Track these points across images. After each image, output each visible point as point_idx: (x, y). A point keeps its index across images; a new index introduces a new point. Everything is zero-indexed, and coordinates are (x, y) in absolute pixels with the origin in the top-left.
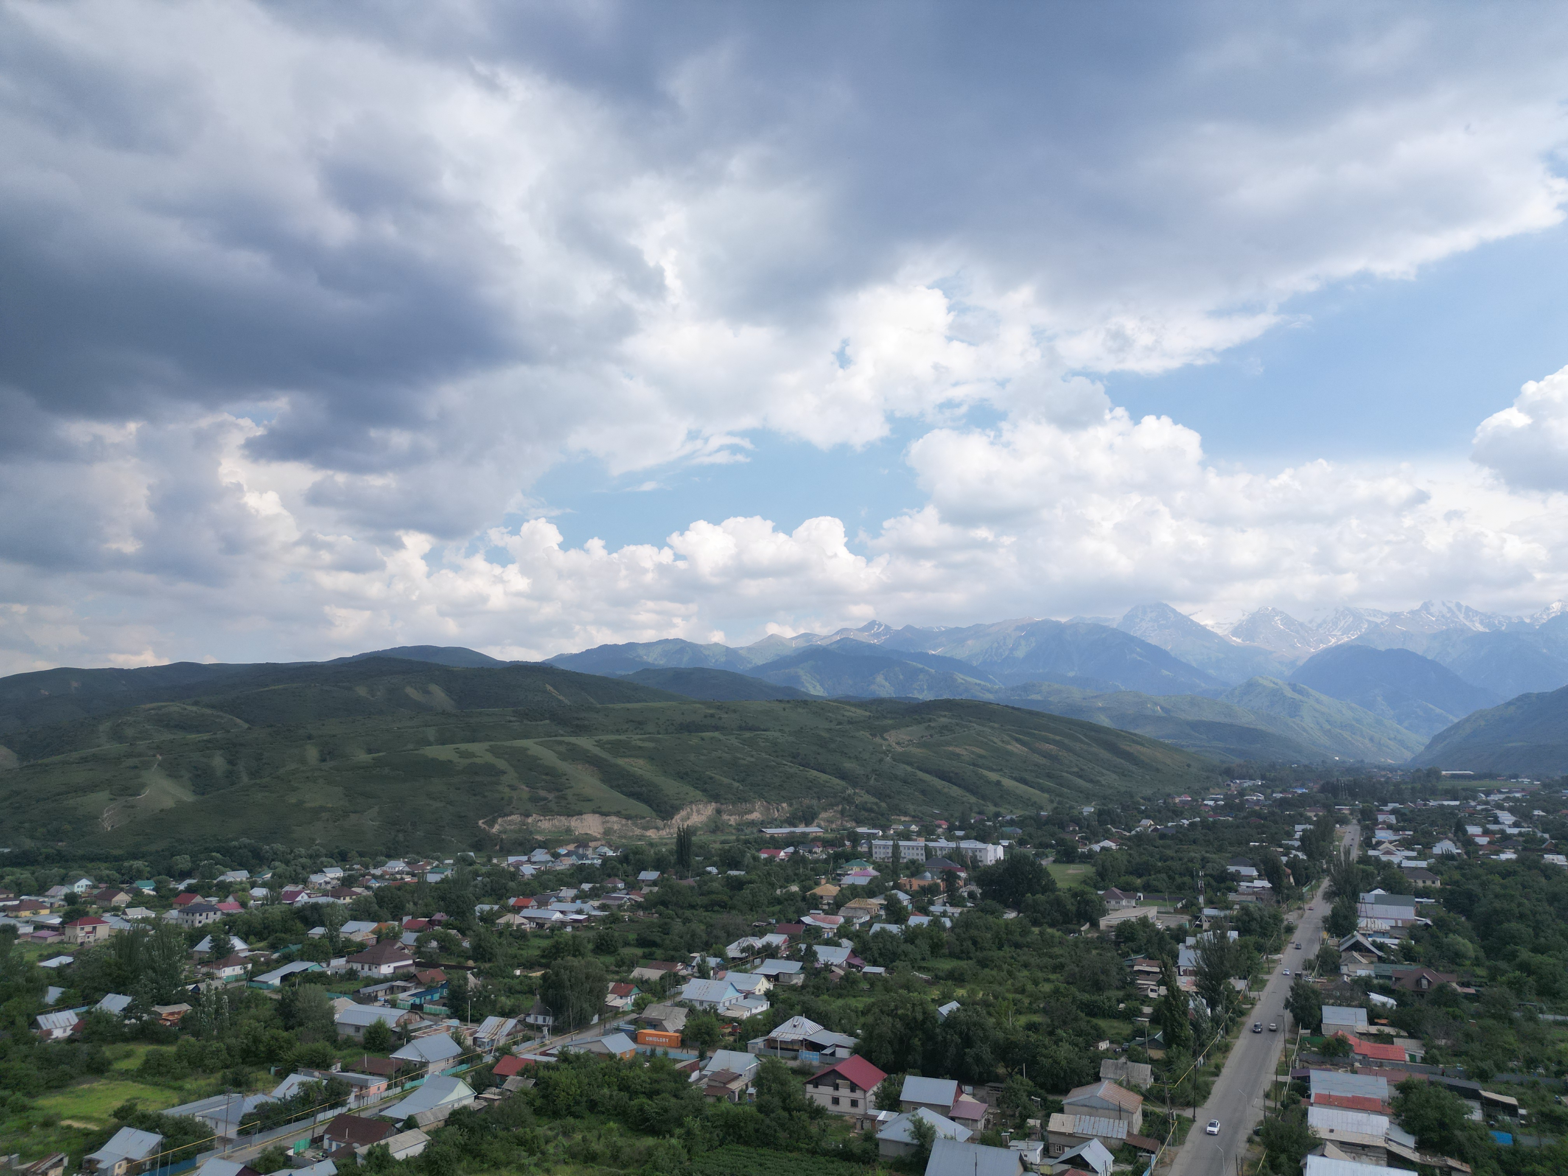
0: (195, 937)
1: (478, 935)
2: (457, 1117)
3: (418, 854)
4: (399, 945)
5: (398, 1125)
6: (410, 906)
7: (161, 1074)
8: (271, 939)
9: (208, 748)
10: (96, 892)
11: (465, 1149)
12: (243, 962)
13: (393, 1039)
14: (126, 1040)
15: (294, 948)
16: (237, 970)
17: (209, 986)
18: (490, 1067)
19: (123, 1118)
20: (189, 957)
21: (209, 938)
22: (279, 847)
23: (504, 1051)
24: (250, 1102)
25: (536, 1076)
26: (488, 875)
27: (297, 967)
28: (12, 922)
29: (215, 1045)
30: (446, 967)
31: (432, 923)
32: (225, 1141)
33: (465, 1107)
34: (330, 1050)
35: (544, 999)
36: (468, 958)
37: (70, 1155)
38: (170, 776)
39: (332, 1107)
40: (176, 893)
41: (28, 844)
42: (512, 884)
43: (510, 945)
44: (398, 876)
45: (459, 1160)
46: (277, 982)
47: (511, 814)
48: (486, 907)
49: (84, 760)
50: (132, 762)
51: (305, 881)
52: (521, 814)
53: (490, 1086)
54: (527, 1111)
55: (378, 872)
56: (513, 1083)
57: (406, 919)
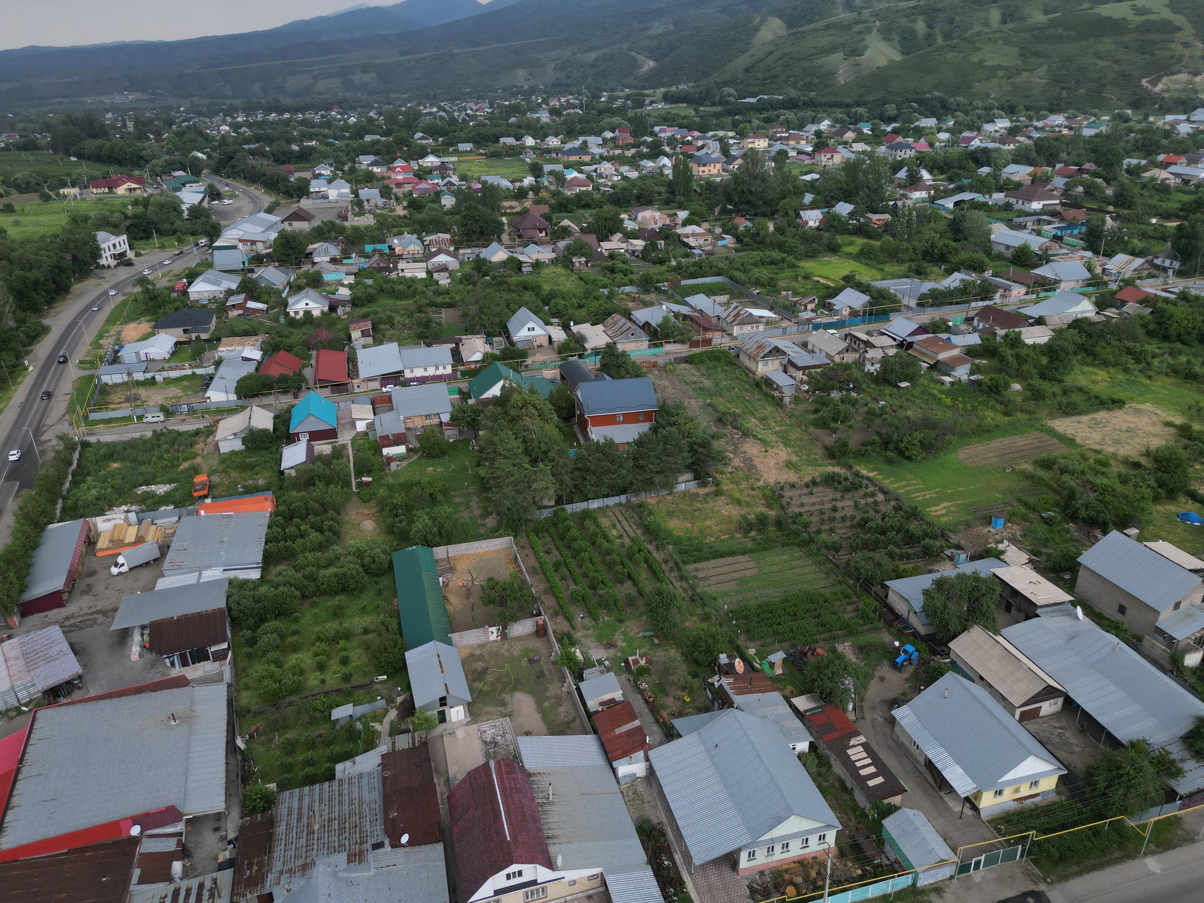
0: (896, 167)
1: (1122, 185)
2: (1078, 324)
3: (1078, 109)
4: (1050, 187)
5: (1031, 321)
6: (1064, 155)
7: (870, 259)
8: (950, 173)
9: (913, 14)
10: (833, 130)
11: (1082, 348)
12: (928, 188)
13: (1035, 259)
14: (850, 233)
15: (966, 181)
16: (923, 194)
17: (904, 204)
18: (1114, 293)
19: (848, 282)
20: (891, 181)
21: (906, 168)
22: (961, 99)
23: (1128, 283)
24: (926, 286)
25: (1153, 307)
26: (1141, 132)
27: (966, 196)
28: (785, 148)
29: (906, 245)
30: (1089, 209)
31: (1081, 171)
32: (908, 308)
33: (1086, 318)
34: (986, 260)
35: (1175, 246)
36: (1109, 204)
37: (819, 297)
38: (884, 39)
39: (982, 299)
40: (885, 133)
41: (793, 93)
42: (1165, 142)
43: (1151, 196)
44: (1057, 129)
45: (1075, 354)
46: (951, 206)
47: (1179, 72)
48: (1134, 162)
49: (827, 27)
50: (859, 28)
51: (979, 129)
52: (1190, 73)
53: (1112, 306)
54: (1140, 332)
55: (1039, 124)
56: (1131, 308)
57: (1058, 166)
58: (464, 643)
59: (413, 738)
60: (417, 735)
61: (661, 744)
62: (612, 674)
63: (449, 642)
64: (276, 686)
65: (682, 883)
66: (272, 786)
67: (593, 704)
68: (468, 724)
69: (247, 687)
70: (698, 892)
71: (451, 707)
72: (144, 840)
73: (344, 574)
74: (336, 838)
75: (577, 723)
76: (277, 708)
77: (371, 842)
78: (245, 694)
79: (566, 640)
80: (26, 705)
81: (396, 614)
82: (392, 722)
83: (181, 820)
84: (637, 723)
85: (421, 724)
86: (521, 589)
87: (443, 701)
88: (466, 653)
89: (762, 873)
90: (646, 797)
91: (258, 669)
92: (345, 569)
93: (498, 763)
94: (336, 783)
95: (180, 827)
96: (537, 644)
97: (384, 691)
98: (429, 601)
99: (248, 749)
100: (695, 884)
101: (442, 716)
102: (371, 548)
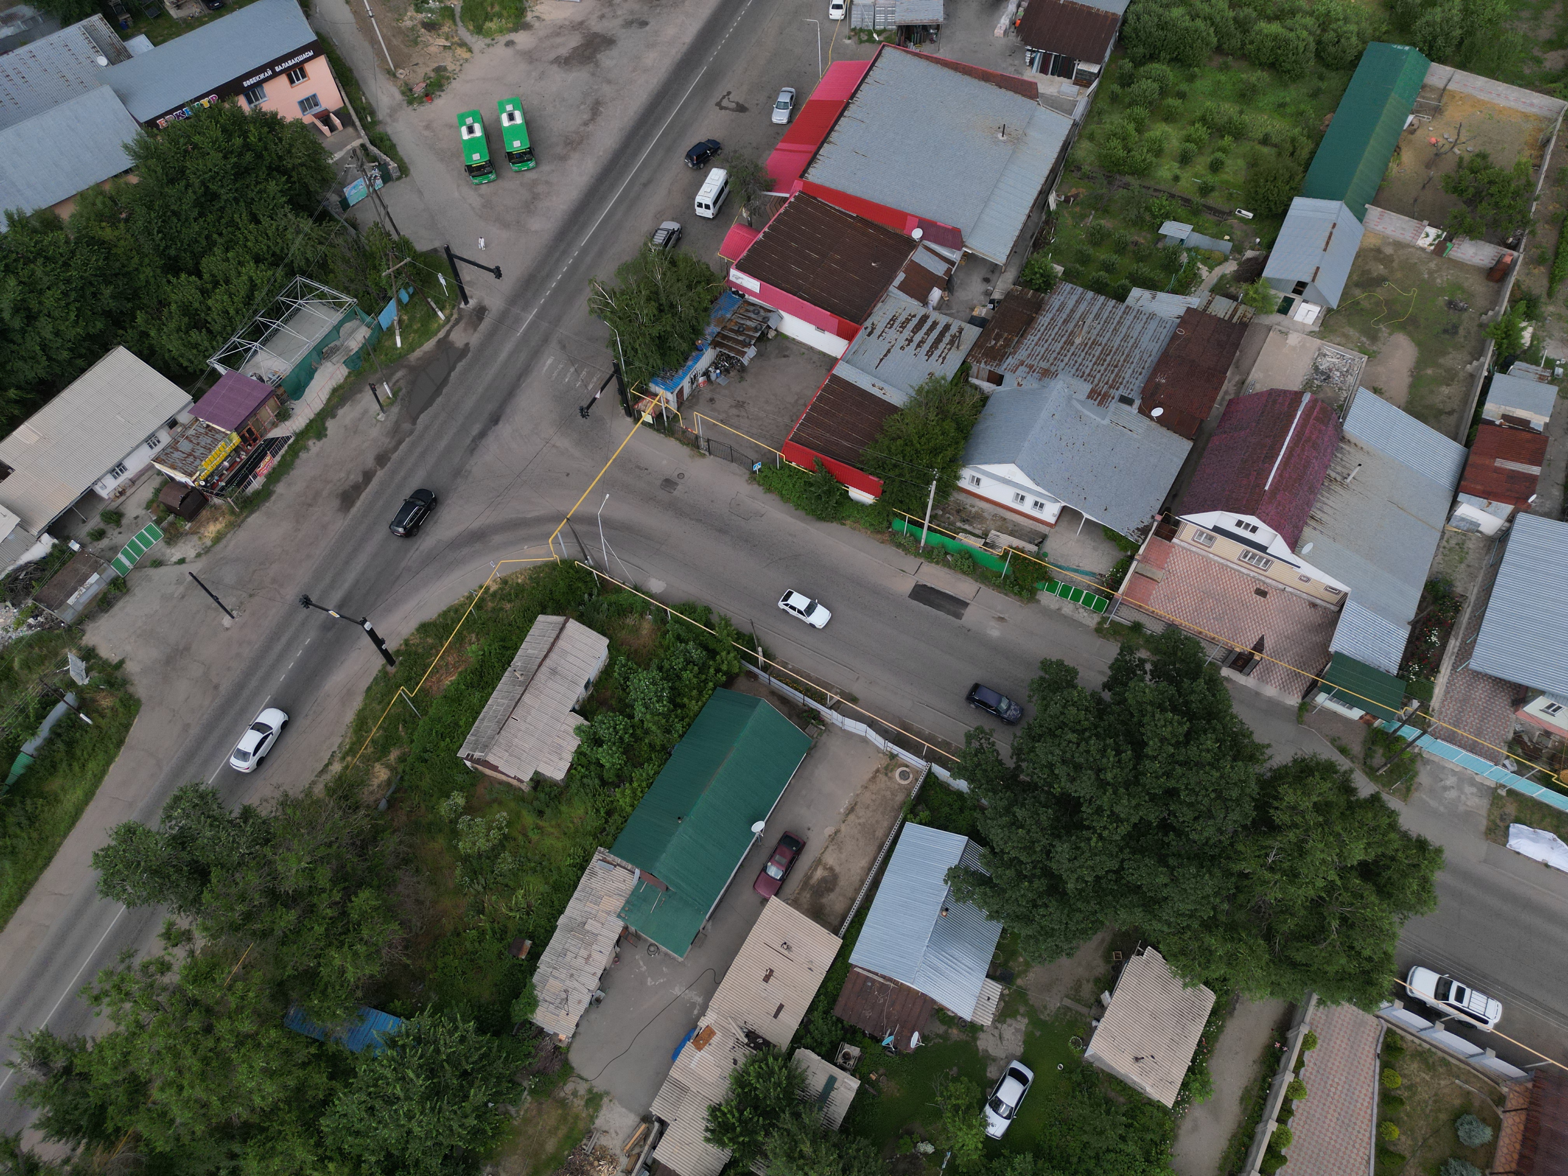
58: (1380, 228)
59: (1235, 310)
60: (1242, 308)
61: (1547, 515)
62: (1554, 389)
63: (1360, 215)
64: (1122, 153)
65: (1435, 669)
66: (1059, 269)
67: (1492, 410)
68: (1311, 334)
69: (1091, 138)
70: (1447, 692)
71: (1305, 301)
72: (920, 248)
73: (1287, 41)
74: (1091, 365)
75: (1452, 420)
76: (1109, 183)
77: (1122, 391)
78: (1086, 144)
79: (1522, 306)
80: (879, 33)
81: (1317, 137)
82: (1223, 277)
83: (960, 250)
84: (1535, 470)
85: (1254, 300)
86: (1516, 195)
87: (1300, 288)
88: (1372, 242)
89: (1547, 734)
90: (1471, 558)
91: (1115, 120)
92: (1292, 35)
93: (1313, 402)
94: (1122, 307)
95: (955, 256)
96: (1479, 287)
97: (1238, 233)
98: (1372, 142)
99: (1056, 212)
100: (1450, 683)
101: (1286, 307)
102: (1346, 20)
